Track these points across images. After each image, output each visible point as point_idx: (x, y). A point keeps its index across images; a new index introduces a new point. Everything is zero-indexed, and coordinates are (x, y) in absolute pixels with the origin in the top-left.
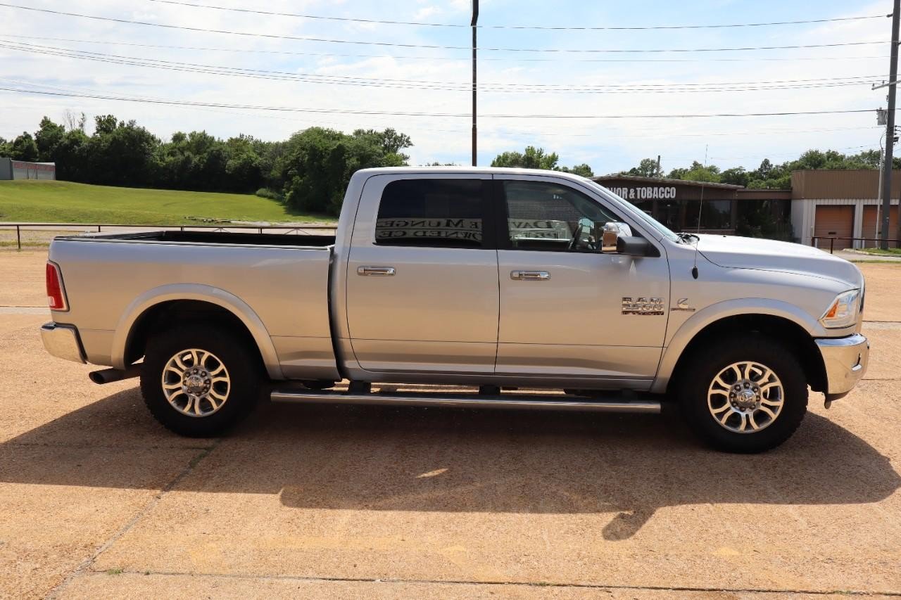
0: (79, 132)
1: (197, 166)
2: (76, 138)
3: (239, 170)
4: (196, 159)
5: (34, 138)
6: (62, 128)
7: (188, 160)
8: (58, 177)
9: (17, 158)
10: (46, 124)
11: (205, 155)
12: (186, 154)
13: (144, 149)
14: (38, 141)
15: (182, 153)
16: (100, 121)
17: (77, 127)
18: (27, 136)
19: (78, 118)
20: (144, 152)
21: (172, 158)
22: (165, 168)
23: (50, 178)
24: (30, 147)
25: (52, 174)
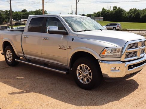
0: (109, 10)
1: (133, 16)
2: (108, 12)
3: (143, 17)
4: (133, 15)
5: (100, 12)
6: (106, 10)
7: (131, 15)
8: (104, 20)
9: (97, 16)
10: (103, 9)
11: (136, 14)
12: (131, 14)
13: (122, 13)
14: (101, 13)
15: (130, 14)
16: (114, 8)
17: (109, 9)
18: (99, 12)
19: (110, 7)
20: (122, 14)
21: (128, 15)
22: (126, 17)
23: (102, 20)
24: (99, 14)
25: (103, 20)
